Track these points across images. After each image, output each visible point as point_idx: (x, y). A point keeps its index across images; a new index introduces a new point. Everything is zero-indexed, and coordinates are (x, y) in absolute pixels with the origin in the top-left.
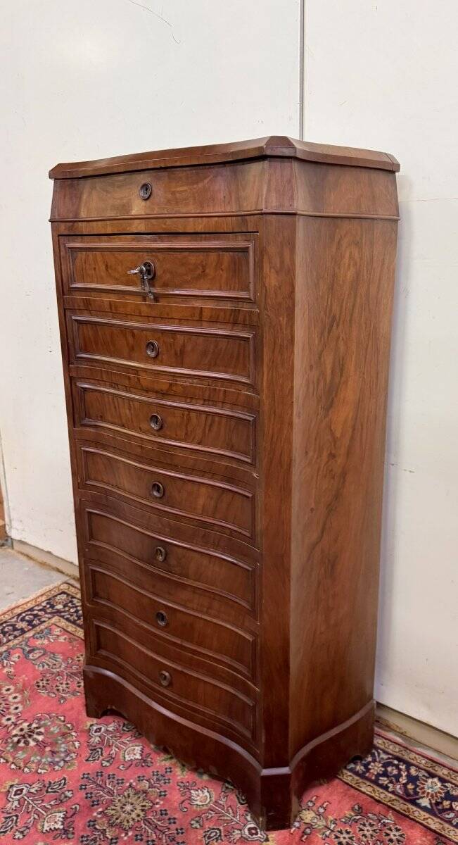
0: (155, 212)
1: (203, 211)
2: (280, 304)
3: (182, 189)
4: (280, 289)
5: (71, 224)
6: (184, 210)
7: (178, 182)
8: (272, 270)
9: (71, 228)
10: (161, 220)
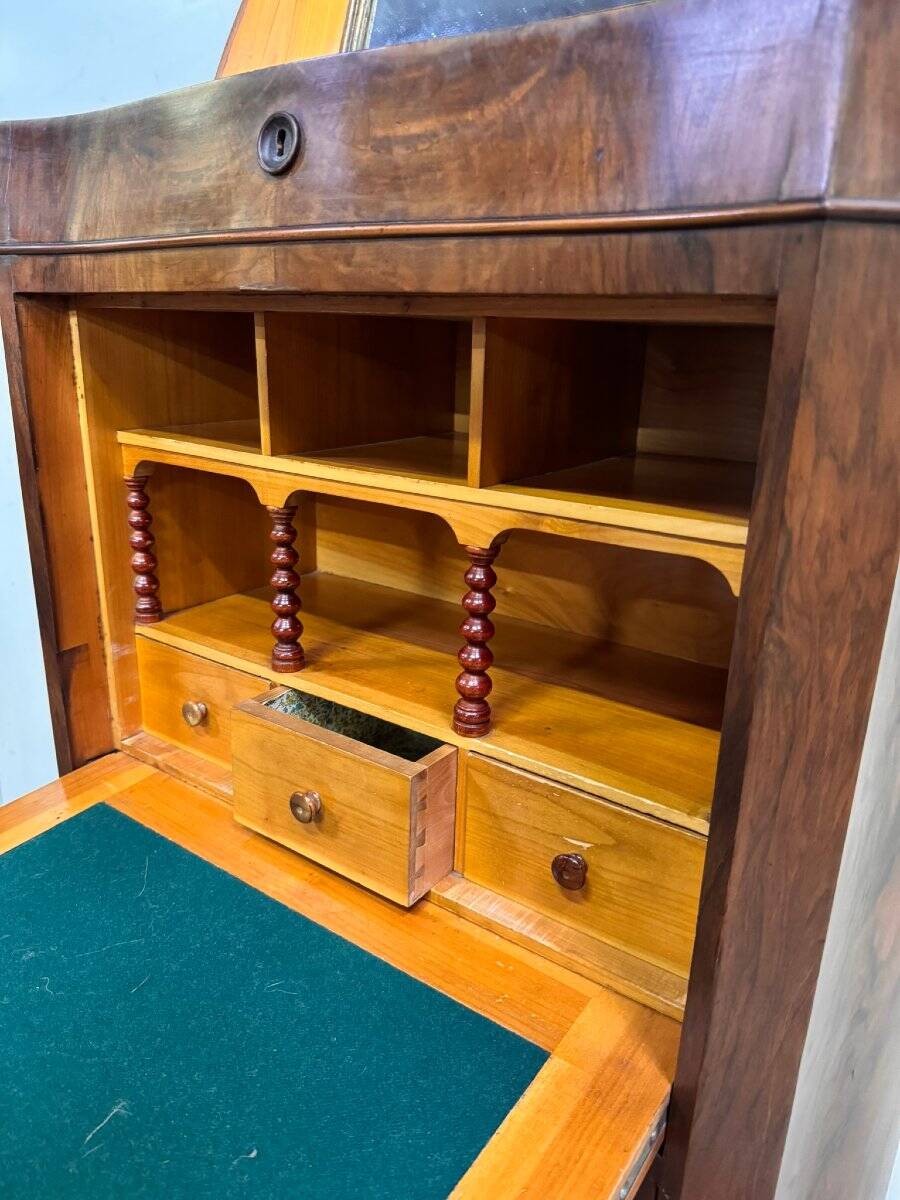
0: (313, 218)
1: (502, 211)
2: (833, 600)
3: (415, 128)
4: (843, 536)
5: (51, 259)
6: (426, 208)
7: (402, 104)
8: (827, 463)
9: (49, 274)
10: (331, 249)
